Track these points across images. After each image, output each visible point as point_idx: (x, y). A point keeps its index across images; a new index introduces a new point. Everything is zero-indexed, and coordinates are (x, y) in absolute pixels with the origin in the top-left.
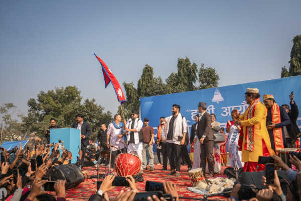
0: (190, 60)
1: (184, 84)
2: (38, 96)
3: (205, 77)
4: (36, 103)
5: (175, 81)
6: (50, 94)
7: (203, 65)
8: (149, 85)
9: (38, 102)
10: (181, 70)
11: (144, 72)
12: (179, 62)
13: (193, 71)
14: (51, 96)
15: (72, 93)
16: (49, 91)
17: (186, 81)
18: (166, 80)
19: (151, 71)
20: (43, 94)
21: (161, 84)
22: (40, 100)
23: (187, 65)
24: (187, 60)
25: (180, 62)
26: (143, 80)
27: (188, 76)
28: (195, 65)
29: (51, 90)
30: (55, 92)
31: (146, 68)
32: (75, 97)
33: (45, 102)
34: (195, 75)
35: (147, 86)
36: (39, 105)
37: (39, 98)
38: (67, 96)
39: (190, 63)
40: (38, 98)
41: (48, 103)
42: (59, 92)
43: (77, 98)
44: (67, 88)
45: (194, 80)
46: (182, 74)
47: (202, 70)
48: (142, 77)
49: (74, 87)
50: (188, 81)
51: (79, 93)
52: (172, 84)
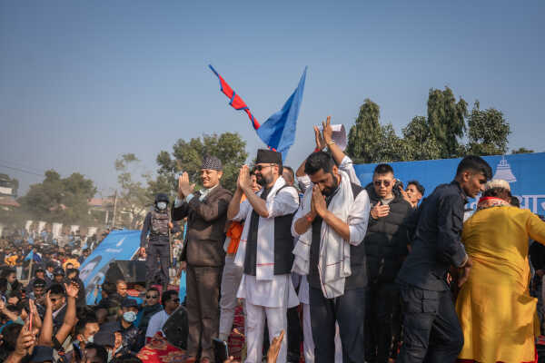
0: (453, 92)
1: (439, 139)
2: (174, 148)
3: (481, 127)
4: (170, 160)
5: (419, 132)
6: (195, 145)
7: (477, 104)
8: (370, 138)
9: (173, 158)
10: (435, 113)
11: (362, 112)
12: (431, 97)
13: (459, 115)
14: (195, 148)
15: (230, 146)
16: (193, 139)
17: (443, 134)
18: (403, 131)
19: (376, 111)
20: (182, 144)
21: (392, 138)
22: (178, 154)
23: (447, 102)
24: (448, 93)
25: (433, 97)
26: (359, 127)
27: (448, 124)
28: (462, 103)
29: (195, 138)
30: (202, 141)
31: (366, 106)
32: (236, 152)
33: (184, 159)
34: (463, 122)
35: (366, 140)
36: (176, 163)
37: (176, 151)
38: (223, 149)
39: (454, 100)
40: (173, 151)
41: (191, 160)
42: (209, 142)
43: (239, 154)
44: (223, 136)
45: (458, 131)
46: (436, 120)
47: (476, 113)
48: (358, 121)
49: (236, 135)
50: (448, 133)
51: (243, 145)
52: (415, 138)
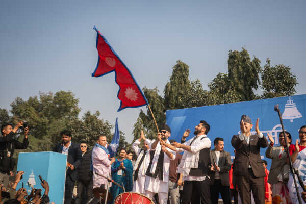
0: (248, 53)
1: (238, 91)
2: (12, 105)
3: (272, 80)
4: (8, 116)
5: (223, 86)
6: (32, 102)
7: (268, 62)
8: (182, 92)
9: (11, 115)
10: (234, 70)
11: (175, 71)
12: (231, 57)
13: (254, 71)
14: (33, 106)
15: (64, 102)
16: (30, 98)
17: (241, 87)
18: (209, 85)
19: (186, 70)
20: (20, 102)
21: (200, 91)
22: (16, 110)
23: (244, 61)
24: (244, 53)
25: (233, 57)
26: (173, 84)
27: (245, 78)
28: (256, 61)
29: (33, 97)
30: (39, 99)
31: (178, 66)
32: (70, 107)
33: (22, 114)
34: (257, 76)
35: (179, 94)
36: (13, 119)
37: (14, 108)
38: (57, 106)
39: (249, 58)
40: (11, 108)
41: (28, 116)
42: (46, 100)
43: (72, 110)
44: (58, 94)
45: (254, 84)
46: (235, 75)
47: (267, 69)
48: (171, 79)
49: (69, 93)
50: (245, 86)
51: (76, 101)
52: (218, 90)
